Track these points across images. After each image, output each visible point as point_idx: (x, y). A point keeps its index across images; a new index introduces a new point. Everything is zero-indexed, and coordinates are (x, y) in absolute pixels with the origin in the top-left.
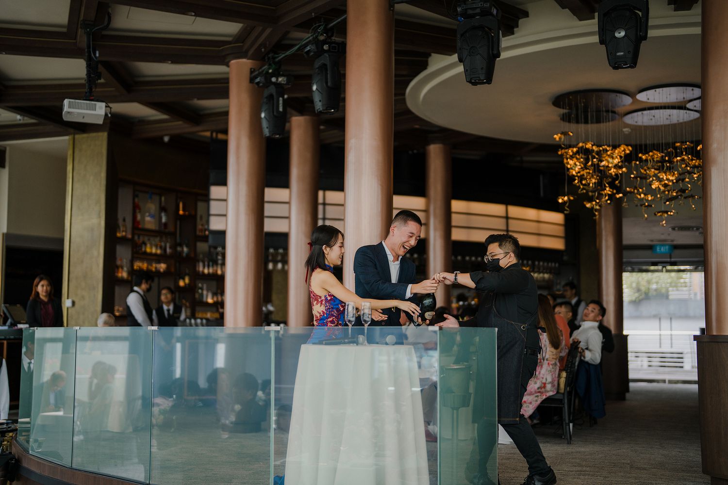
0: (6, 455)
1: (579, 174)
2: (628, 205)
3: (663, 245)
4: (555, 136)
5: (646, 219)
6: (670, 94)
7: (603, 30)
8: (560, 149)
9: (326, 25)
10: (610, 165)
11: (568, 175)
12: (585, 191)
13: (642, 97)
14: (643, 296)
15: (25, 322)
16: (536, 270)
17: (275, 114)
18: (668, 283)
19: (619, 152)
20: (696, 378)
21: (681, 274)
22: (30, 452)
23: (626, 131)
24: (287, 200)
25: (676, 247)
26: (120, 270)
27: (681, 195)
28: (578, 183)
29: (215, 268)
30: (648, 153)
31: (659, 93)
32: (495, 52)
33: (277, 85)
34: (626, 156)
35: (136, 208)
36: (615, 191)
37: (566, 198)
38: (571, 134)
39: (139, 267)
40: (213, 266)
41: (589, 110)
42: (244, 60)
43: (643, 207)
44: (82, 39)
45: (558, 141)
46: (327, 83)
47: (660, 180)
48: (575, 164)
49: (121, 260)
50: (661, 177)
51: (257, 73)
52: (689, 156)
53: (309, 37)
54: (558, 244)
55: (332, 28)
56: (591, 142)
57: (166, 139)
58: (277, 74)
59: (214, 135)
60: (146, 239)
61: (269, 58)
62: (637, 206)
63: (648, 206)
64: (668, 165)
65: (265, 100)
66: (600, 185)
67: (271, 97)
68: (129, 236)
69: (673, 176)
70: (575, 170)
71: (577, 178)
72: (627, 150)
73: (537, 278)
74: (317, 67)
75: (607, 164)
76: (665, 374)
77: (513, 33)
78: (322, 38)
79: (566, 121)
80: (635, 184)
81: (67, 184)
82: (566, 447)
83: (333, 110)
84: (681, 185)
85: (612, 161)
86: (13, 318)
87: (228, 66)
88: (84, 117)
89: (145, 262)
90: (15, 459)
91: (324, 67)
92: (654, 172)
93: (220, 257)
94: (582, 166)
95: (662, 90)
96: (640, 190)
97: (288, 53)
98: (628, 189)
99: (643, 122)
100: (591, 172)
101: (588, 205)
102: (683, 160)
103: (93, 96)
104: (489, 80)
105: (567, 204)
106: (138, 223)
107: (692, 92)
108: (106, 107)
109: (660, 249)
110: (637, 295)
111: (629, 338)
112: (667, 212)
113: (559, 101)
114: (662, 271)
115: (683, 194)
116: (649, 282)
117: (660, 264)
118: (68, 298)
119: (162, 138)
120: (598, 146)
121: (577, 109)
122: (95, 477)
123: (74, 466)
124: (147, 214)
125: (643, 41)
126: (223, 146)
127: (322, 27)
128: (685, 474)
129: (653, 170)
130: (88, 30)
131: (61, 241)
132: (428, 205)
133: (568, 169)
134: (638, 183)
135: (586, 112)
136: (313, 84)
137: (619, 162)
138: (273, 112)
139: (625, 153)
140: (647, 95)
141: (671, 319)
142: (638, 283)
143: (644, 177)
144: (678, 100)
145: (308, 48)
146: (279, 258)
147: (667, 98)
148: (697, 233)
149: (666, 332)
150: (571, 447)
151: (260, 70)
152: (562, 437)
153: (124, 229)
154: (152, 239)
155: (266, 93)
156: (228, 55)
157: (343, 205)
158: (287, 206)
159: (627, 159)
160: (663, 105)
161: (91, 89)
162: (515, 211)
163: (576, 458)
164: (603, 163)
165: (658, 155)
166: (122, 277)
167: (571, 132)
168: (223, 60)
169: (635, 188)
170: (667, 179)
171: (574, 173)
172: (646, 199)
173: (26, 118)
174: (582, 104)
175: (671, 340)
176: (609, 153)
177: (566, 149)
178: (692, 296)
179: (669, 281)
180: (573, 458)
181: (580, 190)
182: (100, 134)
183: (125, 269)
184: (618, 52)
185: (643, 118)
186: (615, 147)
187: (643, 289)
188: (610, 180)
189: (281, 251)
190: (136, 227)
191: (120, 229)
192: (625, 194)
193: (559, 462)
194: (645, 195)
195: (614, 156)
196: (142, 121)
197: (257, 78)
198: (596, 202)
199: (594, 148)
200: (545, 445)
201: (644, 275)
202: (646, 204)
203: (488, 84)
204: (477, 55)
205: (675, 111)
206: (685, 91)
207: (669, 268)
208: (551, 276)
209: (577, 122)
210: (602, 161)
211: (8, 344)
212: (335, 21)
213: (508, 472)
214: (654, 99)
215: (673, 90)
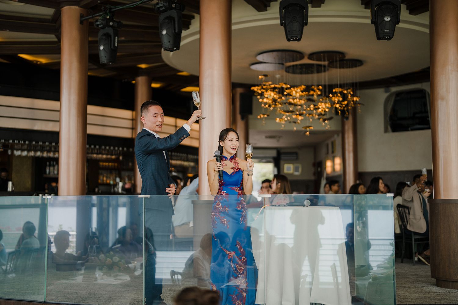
4: (260, 77)
7: (375, 15)
17: (112, 47)
42: (76, 7)
67: (108, 36)
77: (266, 10)
91: (172, 18)
136: (163, 29)
138: (111, 47)
155: (102, 32)
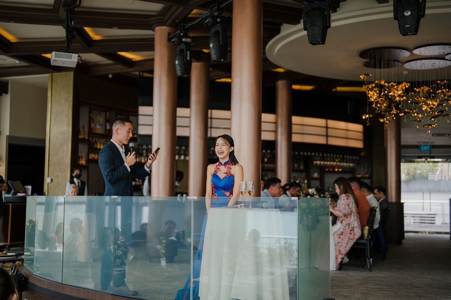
0: (19, 275)
1: (376, 101)
2: (407, 120)
3: (425, 145)
4: (361, 76)
5: (418, 129)
6: (435, 50)
7: (396, 11)
8: (364, 85)
9: (219, 6)
10: (396, 95)
11: (369, 101)
12: (379, 111)
13: (417, 52)
14: (412, 178)
15: (22, 192)
16: (345, 161)
17: (185, 61)
18: (427, 170)
19: (402, 87)
20: (448, 231)
21: (436, 164)
22: (34, 273)
23: (405, 73)
24: (188, 115)
25: (434, 147)
26: (81, 159)
27: (441, 115)
28: (375, 106)
29: (140, 158)
30: (420, 88)
31: (428, 49)
32: (327, 24)
33: (186, 43)
34: (406, 89)
35: (91, 120)
36: (398, 112)
37: (367, 116)
38: (371, 75)
39: (93, 157)
40: (139, 157)
41: (383, 60)
42: (164, 27)
43: (416, 122)
44: (63, 13)
45: (363, 80)
46: (219, 42)
47: (428, 105)
48: (374, 94)
49: (81, 153)
50: (429, 103)
51: (172, 35)
52: (447, 90)
53: (207, 13)
54: (359, 145)
55: (223, 8)
56: (384, 80)
57: (110, 76)
58: (186, 36)
59: (141, 73)
60: (97, 139)
61: (181, 26)
62: (412, 121)
63: (419, 121)
64: (433, 95)
65: (178, 53)
66: (389, 107)
67: (182, 51)
68: (87, 138)
69: (436, 102)
70: (373, 98)
71: (374, 103)
72: (406, 85)
73: (345, 166)
74: (213, 32)
75: (393, 94)
76: (426, 227)
77: (336, 11)
78: (216, 14)
79: (368, 67)
80: (411, 107)
81: (48, 104)
82: (368, 273)
83: (223, 60)
84: (440, 108)
85: (397, 92)
86: (14, 189)
87: (154, 31)
88: (64, 63)
89: (96, 154)
90: (24, 277)
91: (217, 32)
92: (423, 99)
93: (144, 152)
94: (378, 95)
95: (430, 48)
96: (414, 111)
97: (193, 23)
98: (406, 110)
99: (416, 68)
100: (383, 99)
101: (382, 120)
102: (443, 92)
103: (70, 50)
104: (323, 42)
105: (368, 120)
106: (92, 129)
107: (449, 49)
108: (78, 56)
109: (424, 148)
110: (407, 177)
111: (404, 204)
112: (431, 125)
113: (363, 54)
114: (424, 162)
115: (442, 114)
116: (415, 169)
117: (423, 158)
118: (48, 177)
119: (107, 75)
120: (389, 83)
121: (375, 59)
122: (78, 289)
123: (63, 283)
124: (98, 124)
125: (422, 18)
126: (150, 81)
127: (216, 7)
128: (446, 291)
129: (423, 98)
130: (67, 8)
131: (44, 141)
132: (277, 119)
133: (369, 98)
134: (413, 106)
135: (380, 61)
136: (210, 43)
137: (401, 93)
138: (183, 61)
139: (405, 87)
140: (420, 51)
141: (430, 193)
142: (408, 169)
143: (417, 103)
144: (440, 54)
145: (207, 21)
146: (182, 152)
147: (433, 52)
148: (448, 138)
149: (427, 201)
150: (372, 273)
151: (175, 34)
152: (365, 267)
153: (83, 133)
154: (101, 140)
155: (179, 48)
156: (154, 24)
157: (230, 119)
158: (188, 119)
159: (407, 91)
160: (430, 57)
161: (68, 45)
162: (332, 123)
163: (375, 280)
164: (391, 94)
165: (426, 89)
166: (82, 164)
167: (371, 74)
168: (151, 27)
169: (411, 109)
170: (432, 104)
171: (372, 100)
172: (418, 117)
173: (22, 62)
174: (378, 56)
175: (430, 206)
176: (395, 87)
177: (368, 84)
178: (443, 178)
179: (428, 168)
180: (374, 280)
181: (376, 111)
182: (69, 73)
183: (84, 159)
184: (406, 25)
185: (416, 65)
186: (399, 83)
187: (412, 173)
188: (395, 104)
189: (183, 148)
190: (91, 132)
191: (81, 133)
192: (405, 113)
193: (366, 283)
194: (417, 114)
195: (399, 89)
196: (96, 65)
197: (173, 39)
198: (387, 118)
199: (386, 84)
200: (355, 272)
201: (412, 164)
202: (418, 120)
203: (323, 44)
204: (316, 26)
205: (437, 61)
206: (444, 48)
207: (429, 160)
208: (355, 165)
209: (375, 67)
210: (390, 92)
211: (12, 205)
212: (225, 3)
213: (334, 288)
214: (424, 53)
215: (437, 47)
